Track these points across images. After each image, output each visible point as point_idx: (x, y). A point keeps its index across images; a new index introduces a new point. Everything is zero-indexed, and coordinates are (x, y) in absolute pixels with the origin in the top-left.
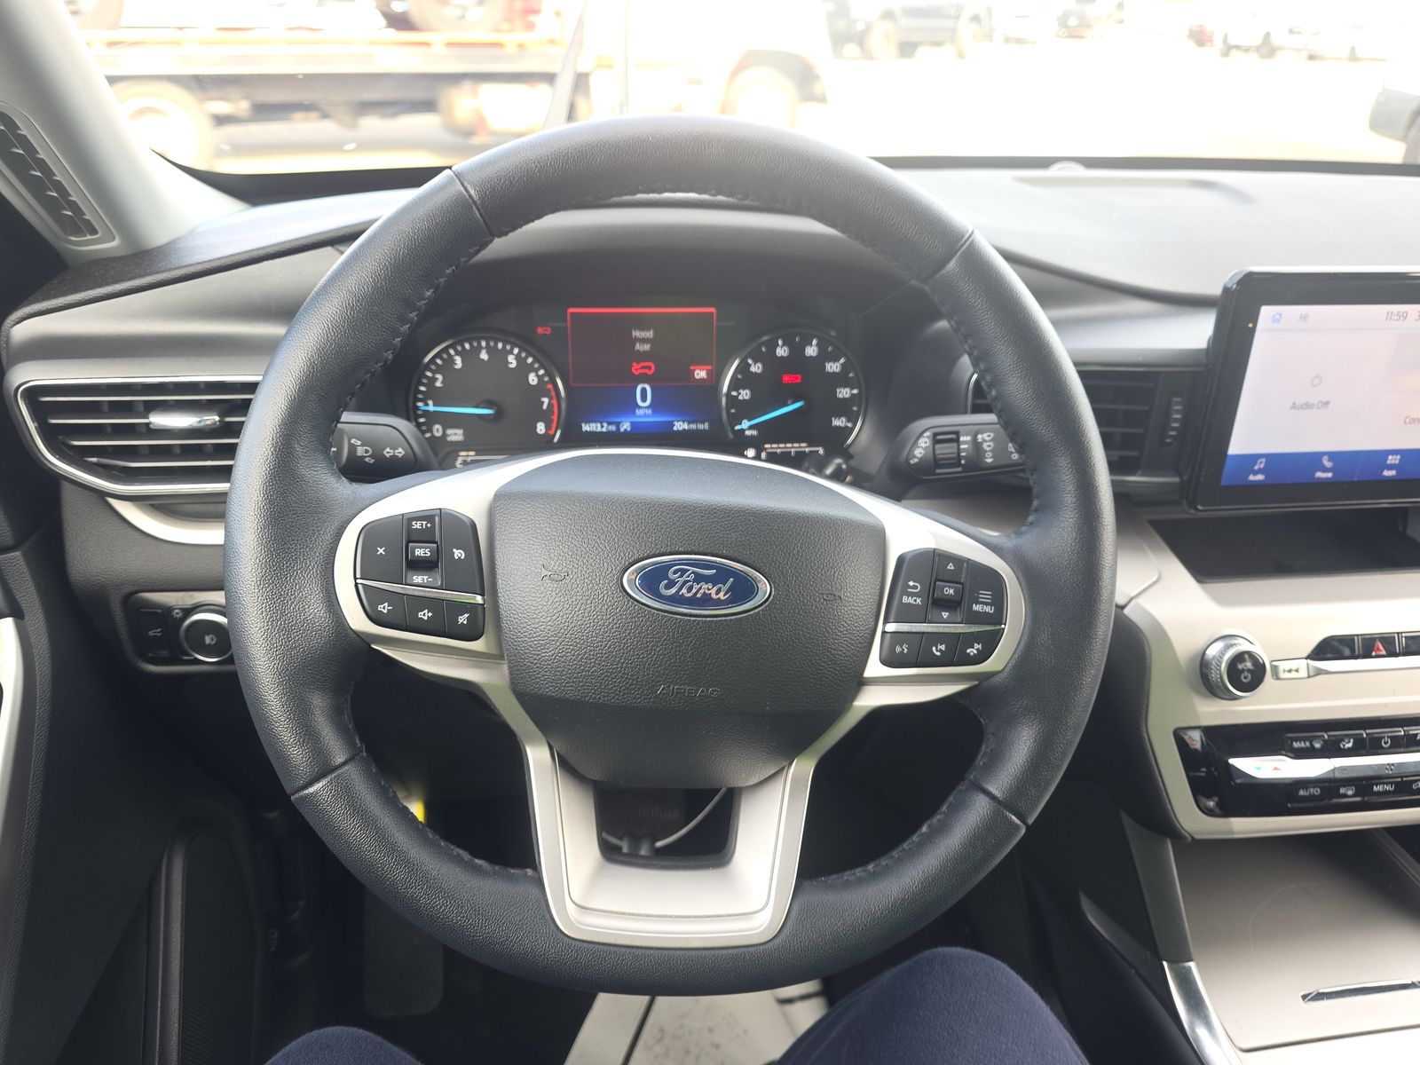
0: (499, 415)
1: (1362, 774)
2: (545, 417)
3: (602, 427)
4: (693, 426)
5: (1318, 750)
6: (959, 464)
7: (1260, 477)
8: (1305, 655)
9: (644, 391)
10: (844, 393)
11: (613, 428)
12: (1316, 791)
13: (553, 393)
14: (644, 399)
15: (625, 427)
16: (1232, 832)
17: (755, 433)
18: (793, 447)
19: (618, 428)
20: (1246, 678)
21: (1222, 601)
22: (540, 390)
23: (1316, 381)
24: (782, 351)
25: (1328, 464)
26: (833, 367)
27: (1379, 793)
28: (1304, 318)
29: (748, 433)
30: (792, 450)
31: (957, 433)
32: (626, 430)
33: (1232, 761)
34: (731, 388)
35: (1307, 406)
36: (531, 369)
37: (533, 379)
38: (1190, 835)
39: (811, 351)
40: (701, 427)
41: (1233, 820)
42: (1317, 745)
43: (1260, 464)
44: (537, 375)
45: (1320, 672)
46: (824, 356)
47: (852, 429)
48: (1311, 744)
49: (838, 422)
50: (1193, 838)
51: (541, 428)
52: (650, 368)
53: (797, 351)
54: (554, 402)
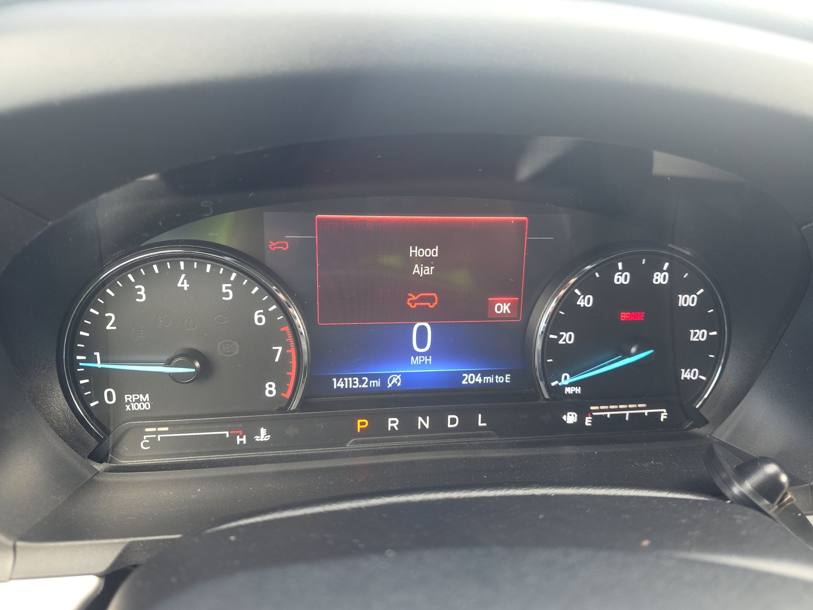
0: (207, 369)
2: (277, 373)
3: (361, 382)
4: (489, 379)
9: (422, 331)
10: (699, 335)
11: (377, 383)
13: (290, 339)
14: (422, 343)
15: (394, 381)
17: (578, 390)
18: (628, 409)
19: (384, 383)
22: (270, 334)
24: (621, 278)
26: (687, 300)
29: (569, 390)
30: (627, 413)
32: (395, 385)
34: (549, 330)
36: (256, 303)
37: (260, 320)
39: (660, 278)
40: (499, 379)
44: (266, 313)
46: (677, 286)
47: (706, 384)
49: (687, 375)
51: (270, 390)
52: (431, 300)
53: (641, 277)
54: (293, 351)
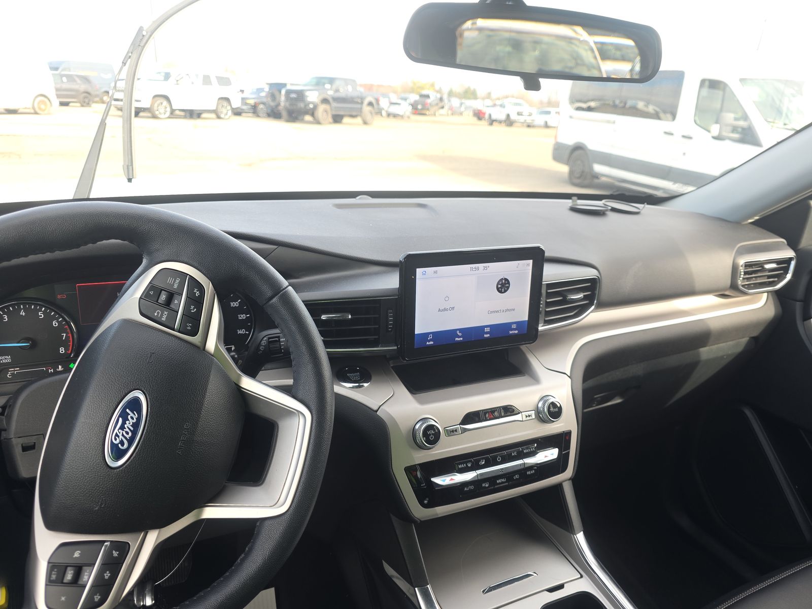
1: (490, 476)
2: (64, 344)
5: (470, 467)
6: (282, 353)
7: (431, 343)
8: (459, 423)
10: (242, 317)
12: (472, 487)
13: (69, 330)
16: (437, 514)
20: (432, 438)
21: (421, 402)
22: (60, 329)
23: (447, 299)
25: (460, 334)
27: (500, 484)
28: (436, 272)
31: (278, 337)
33: (433, 479)
35: (445, 310)
36: (53, 318)
37: (55, 324)
38: (419, 519)
41: (437, 508)
42: (469, 465)
43: (431, 337)
44: (58, 321)
45: (465, 430)
46: (229, 300)
47: (248, 335)
48: (466, 465)
49: (241, 332)
50: (420, 521)
51: (62, 350)
54: (70, 335)
